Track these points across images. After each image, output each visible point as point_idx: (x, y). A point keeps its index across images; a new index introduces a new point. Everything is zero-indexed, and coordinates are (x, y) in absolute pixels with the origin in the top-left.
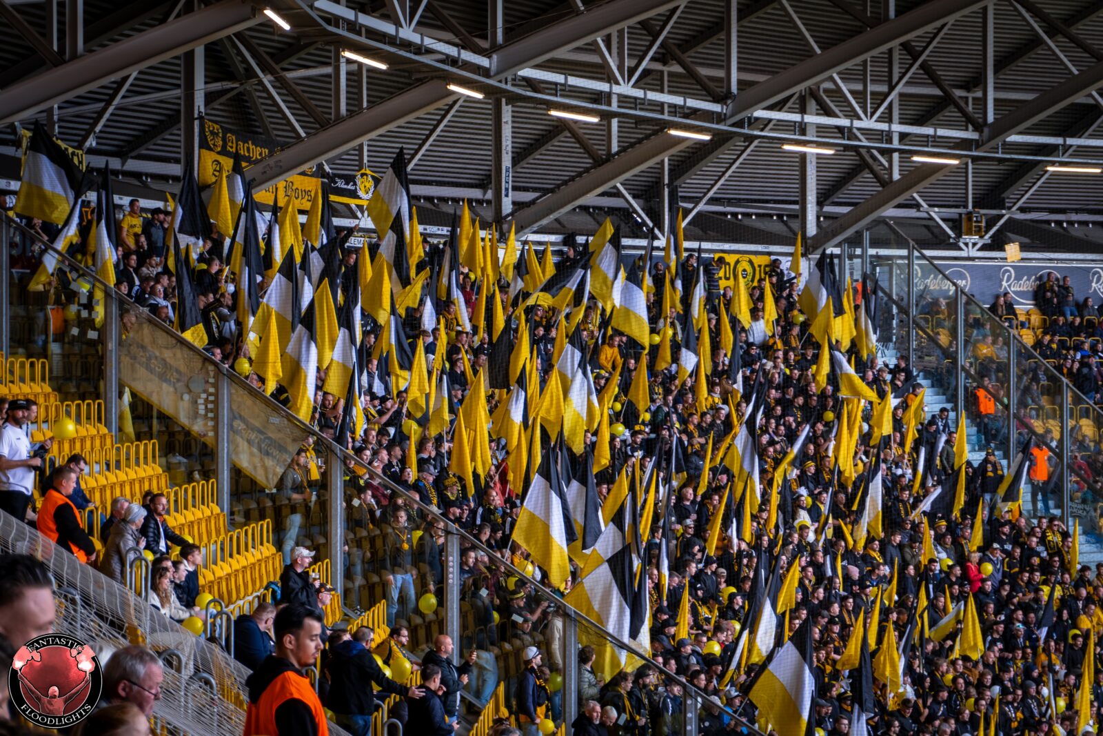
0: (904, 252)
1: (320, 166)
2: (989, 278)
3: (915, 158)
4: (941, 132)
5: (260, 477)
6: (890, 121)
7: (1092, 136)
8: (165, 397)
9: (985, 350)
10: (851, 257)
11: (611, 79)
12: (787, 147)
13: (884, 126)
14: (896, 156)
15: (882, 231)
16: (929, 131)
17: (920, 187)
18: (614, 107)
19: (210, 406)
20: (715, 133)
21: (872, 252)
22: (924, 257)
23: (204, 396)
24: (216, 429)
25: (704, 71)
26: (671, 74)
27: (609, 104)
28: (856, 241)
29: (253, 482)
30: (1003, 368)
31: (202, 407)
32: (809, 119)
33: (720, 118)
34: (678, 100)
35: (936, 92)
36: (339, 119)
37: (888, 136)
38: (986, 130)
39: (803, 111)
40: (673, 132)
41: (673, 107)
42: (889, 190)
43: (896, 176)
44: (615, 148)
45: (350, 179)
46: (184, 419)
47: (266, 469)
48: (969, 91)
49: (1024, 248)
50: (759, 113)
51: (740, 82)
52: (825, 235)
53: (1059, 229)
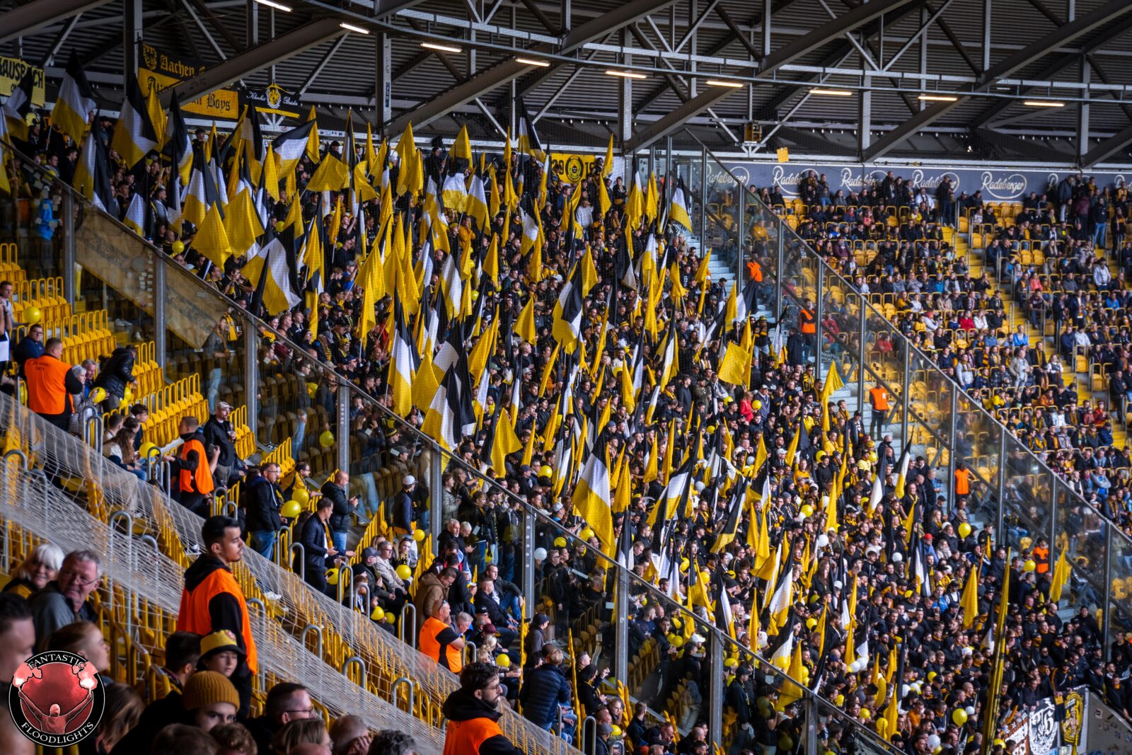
0: (699, 153)
1: (238, 84)
2: (764, 174)
3: (710, 83)
4: (729, 62)
5: (190, 340)
6: (690, 53)
7: (842, 67)
8: (112, 274)
9: (760, 232)
10: (658, 157)
11: (470, 17)
12: (609, 73)
13: (685, 57)
14: (694, 80)
15: (683, 137)
16: (720, 61)
17: (713, 103)
18: (473, 41)
19: (150, 283)
20: (552, 61)
21: (674, 153)
22: (712, 157)
23: (144, 274)
24: (154, 300)
25: (542, 8)
26: (518, 10)
27: (469, 38)
28: (662, 144)
29: (184, 343)
30: (774, 245)
31: (143, 284)
32: (627, 50)
33: (556, 49)
34: (524, 35)
35: (725, 27)
36: (252, 47)
37: (687, 65)
38: (764, 60)
39: (622, 44)
40: (520, 60)
41: (520, 40)
42: (688, 105)
43: (694, 94)
44: (473, 71)
45: (262, 92)
46: (128, 293)
47: (195, 333)
48: (751, 26)
49: (792, 150)
50: (588, 46)
51: (573, 17)
52: (638, 139)
53: (819, 136)
